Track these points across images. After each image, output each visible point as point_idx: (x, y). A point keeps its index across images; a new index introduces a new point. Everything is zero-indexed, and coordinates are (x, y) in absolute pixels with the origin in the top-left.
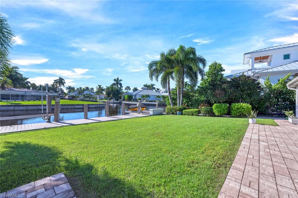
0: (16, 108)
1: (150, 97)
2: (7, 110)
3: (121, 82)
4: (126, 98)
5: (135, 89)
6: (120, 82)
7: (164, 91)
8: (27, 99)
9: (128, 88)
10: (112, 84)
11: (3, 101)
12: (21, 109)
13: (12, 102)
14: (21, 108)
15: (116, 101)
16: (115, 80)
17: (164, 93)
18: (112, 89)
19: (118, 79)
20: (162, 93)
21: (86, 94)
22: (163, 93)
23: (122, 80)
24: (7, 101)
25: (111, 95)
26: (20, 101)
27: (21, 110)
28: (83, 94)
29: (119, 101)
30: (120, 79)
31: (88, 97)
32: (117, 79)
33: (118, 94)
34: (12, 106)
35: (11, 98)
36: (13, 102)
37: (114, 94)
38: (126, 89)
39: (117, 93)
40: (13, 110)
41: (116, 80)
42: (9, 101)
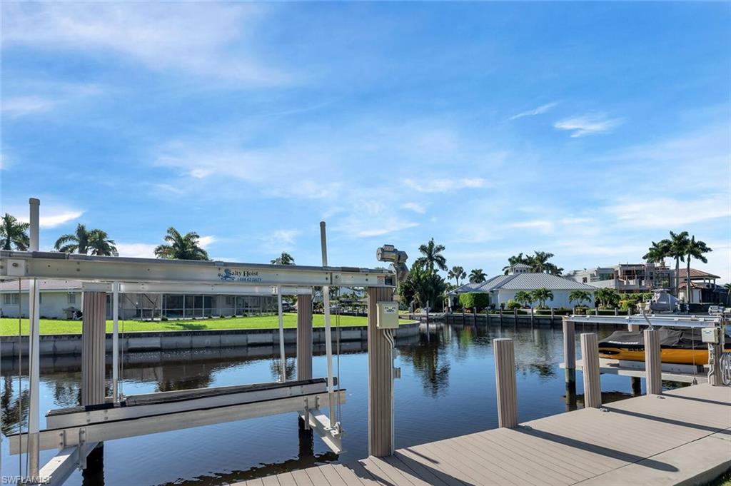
0: (198, 341)
1: (552, 299)
2: (175, 347)
3: (441, 253)
4: (468, 302)
5: (478, 276)
6: (437, 254)
7: (592, 275)
8: (217, 313)
9: (458, 272)
10: (417, 262)
11: (169, 319)
12: (208, 343)
13: (186, 323)
14: (206, 341)
15: (434, 314)
16: (423, 249)
17: (593, 280)
18: (419, 277)
19: (431, 244)
20: (585, 280)
21: (343, 297)
22: (589, 280)
23: (444, 248)
24: (178, 320)
25: (417, 296)
26: (203, 319)
27: (208, 348)
28: (334, 295)
29: (443, 314)
30: (436, 244)
31: (349, 303)
32: (428, 245)
33: (437, 293)
34: (186, 334)
35: (186, 311)
36: (189, 323)
37: (426, 292)
38: (453, 275)
39: (434, 287)
40: (189, 346)
41: (426, 248)
42: (181, 319)
